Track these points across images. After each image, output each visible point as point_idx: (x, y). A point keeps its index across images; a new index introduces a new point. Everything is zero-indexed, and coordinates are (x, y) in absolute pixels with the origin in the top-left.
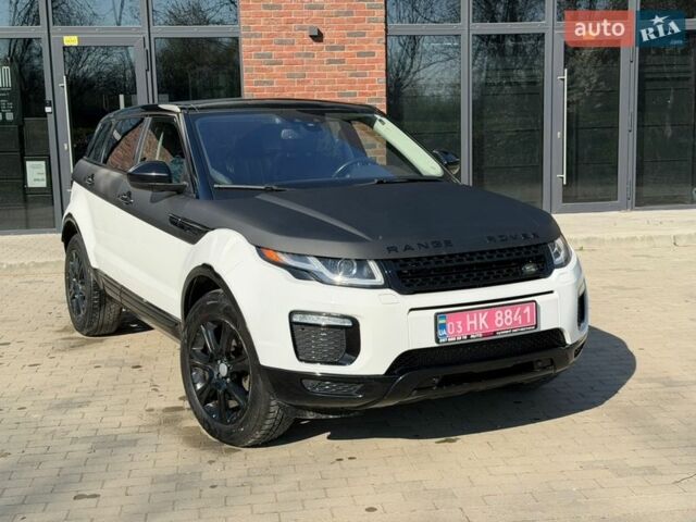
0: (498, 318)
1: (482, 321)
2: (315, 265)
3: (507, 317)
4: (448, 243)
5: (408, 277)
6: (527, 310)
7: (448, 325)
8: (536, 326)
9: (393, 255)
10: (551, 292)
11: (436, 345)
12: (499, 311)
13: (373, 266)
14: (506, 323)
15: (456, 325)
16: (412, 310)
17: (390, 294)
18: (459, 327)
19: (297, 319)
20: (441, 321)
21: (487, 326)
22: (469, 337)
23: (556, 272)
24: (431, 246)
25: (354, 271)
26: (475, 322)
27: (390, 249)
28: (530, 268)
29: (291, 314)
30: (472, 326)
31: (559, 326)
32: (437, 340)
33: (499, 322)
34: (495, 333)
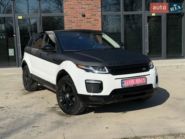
0: (137, 81)
1: (133, 82)
2: (91, 68)
3: (139, 81)
4: (124, 63)
5: (114, 71)
6: (144, 79)
7: (125, 83)
8: (146, 83)
9: (111, 66)
10: (150, 75)
11: (121, 88)
12: (137, 79)
13: (105, 68)
14: (139, 82)
15: (126, 83)
16: (116, 79)
17: (110, 75)
18: (127, 83)
19: (87, 82)
20: (123, 82)
21: (134, 83)
22: (130, 86)
23: (151, 70)
24: (120, 63)
25: (101, 70)
26: (131, 82)
27: (110, 64)
28: (144, 69)
29: (86, 80)
30: (130, 83)
31: (152, 83)
32: (122, 87)
33: (137, 82)
34: (136, 85)
